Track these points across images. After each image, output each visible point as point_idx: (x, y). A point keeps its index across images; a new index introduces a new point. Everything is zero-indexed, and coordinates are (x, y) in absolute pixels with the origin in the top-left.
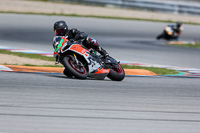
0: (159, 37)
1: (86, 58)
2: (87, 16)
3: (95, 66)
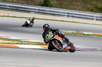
0: (23, 26)
1: (61, 42)
2: (21, 18)
3: (65, 46)
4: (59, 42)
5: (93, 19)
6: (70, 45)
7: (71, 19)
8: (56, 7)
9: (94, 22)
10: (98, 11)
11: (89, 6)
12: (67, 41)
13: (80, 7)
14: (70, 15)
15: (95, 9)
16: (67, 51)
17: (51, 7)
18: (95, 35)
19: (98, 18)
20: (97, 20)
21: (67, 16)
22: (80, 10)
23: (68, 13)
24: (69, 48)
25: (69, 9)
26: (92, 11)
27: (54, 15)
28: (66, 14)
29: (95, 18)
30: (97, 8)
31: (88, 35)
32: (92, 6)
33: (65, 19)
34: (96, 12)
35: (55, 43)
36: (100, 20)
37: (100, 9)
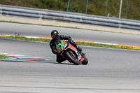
5: (38, 17)
7: (8, 18)
9: (40, 21)
10: (45, 6)
13: (20, 2)
14: (7, 12)
15: (40, 4)
18: (41, 40)
19: (46, 16)
20: (43, 18)
22: (19, 6)
23: (3, 10)
25: (5, 4)
26: (36, 6)
29: (41, 16)
30: (43, 2)
31: (31, 39)
34: (42, 7)
36: (48, 19)
37: (48, 3)
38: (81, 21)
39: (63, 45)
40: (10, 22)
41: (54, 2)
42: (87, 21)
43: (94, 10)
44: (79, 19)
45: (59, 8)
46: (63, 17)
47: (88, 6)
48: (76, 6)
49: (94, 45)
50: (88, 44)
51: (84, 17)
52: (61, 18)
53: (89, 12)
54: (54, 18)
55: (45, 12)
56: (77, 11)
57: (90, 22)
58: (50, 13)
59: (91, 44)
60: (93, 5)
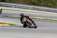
3: (32, 25)
4: (30, 23)
6: (35, 24)
8: (9, 2)
9: (30, 10)
10: (32, 4)
11: (27, 1)
12: (33, 22)
13: (22, 2)
14: (17, 7)
15: (30, 3)
16: (33, 28)
17: (6, 2)
19: (32, 8)
20: (31, 9)
21: (15, 7)
22: (22, 4)
23: (15, 6)
24: (34, 26)
25: (16, 3)
26: (29, 4)
27: (7, 7)
28: (14, 6)
29: (31, 8)
30: (31, 3)
32: (29, 2)
33: (14, 9)
34: (31, 5)
35: (28, 23)
36: (33, 9)
37: (33, 3)
38: (47, 10)
39: (25, 19)
40: (18, 11)
41: (36, 3)
42: (49, 11)
43: (52, 6)
44: (46, 9)
45: (38, 5)
46: (39, 9)
47: (49, 4)
48: (45, 4)
49: (52, 20)
50: (49, 20)
51: (48, 9)
52: (38, 9)
53: (50, 7)
54: (36, 9)
55: (32, 6)
56: (45, 6)
57: (50, 11)
58: (34, 7)
59: (51, 20)
60: (52, 4)
